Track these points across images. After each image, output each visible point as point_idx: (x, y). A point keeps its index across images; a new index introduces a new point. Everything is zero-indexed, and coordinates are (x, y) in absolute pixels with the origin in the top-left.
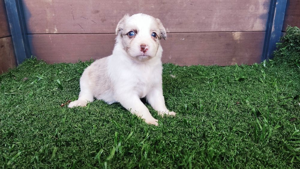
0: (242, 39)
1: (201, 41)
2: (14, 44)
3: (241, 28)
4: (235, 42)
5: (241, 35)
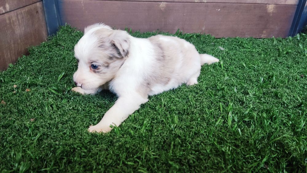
0: (274, 12)
1: (236, 13)
2: (45, 10)
3: (275, 1)
4: (268, 14)
5: (275, 8)
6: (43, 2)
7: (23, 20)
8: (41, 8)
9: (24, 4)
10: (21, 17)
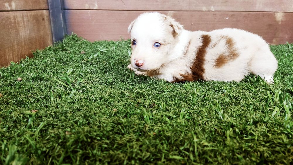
0: (283, 20)
1: (245, 21)
2: (51, 19)
3: (284, 9)
4: (277, 22)
5: (283, 16)
6: (50, 11)
7: (29, 24)
8: (47, 17)
9: (31, 8)
10: (27, 19)
